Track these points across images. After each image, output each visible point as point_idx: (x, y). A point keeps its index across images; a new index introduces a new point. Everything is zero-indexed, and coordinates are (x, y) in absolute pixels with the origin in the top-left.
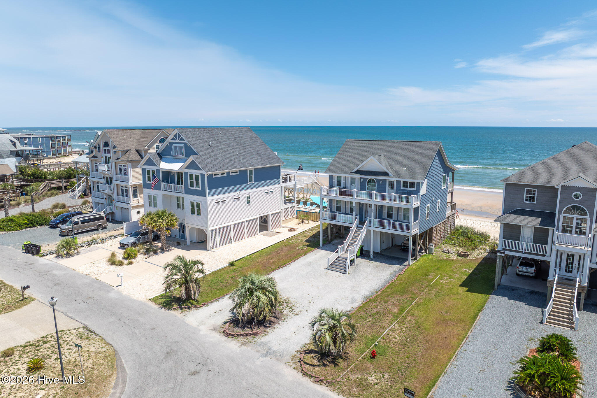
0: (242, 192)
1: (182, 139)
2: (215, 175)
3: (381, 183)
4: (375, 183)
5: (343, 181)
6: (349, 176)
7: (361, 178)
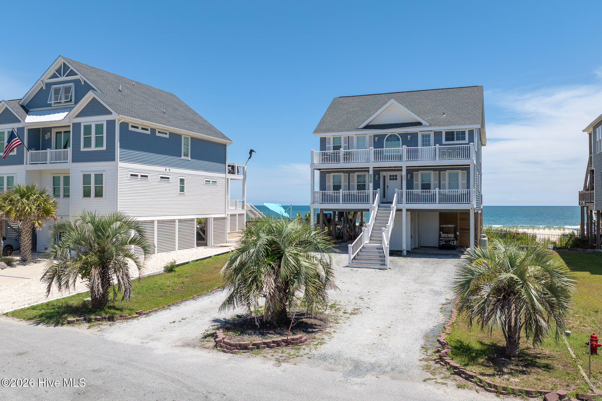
0: (173, 170)
1: (72, 73)
2: (132, 127)
3: (409, 139)
4: (398, 140)
5: (344, 144)
6: (355, 135)
7: (375, 136)
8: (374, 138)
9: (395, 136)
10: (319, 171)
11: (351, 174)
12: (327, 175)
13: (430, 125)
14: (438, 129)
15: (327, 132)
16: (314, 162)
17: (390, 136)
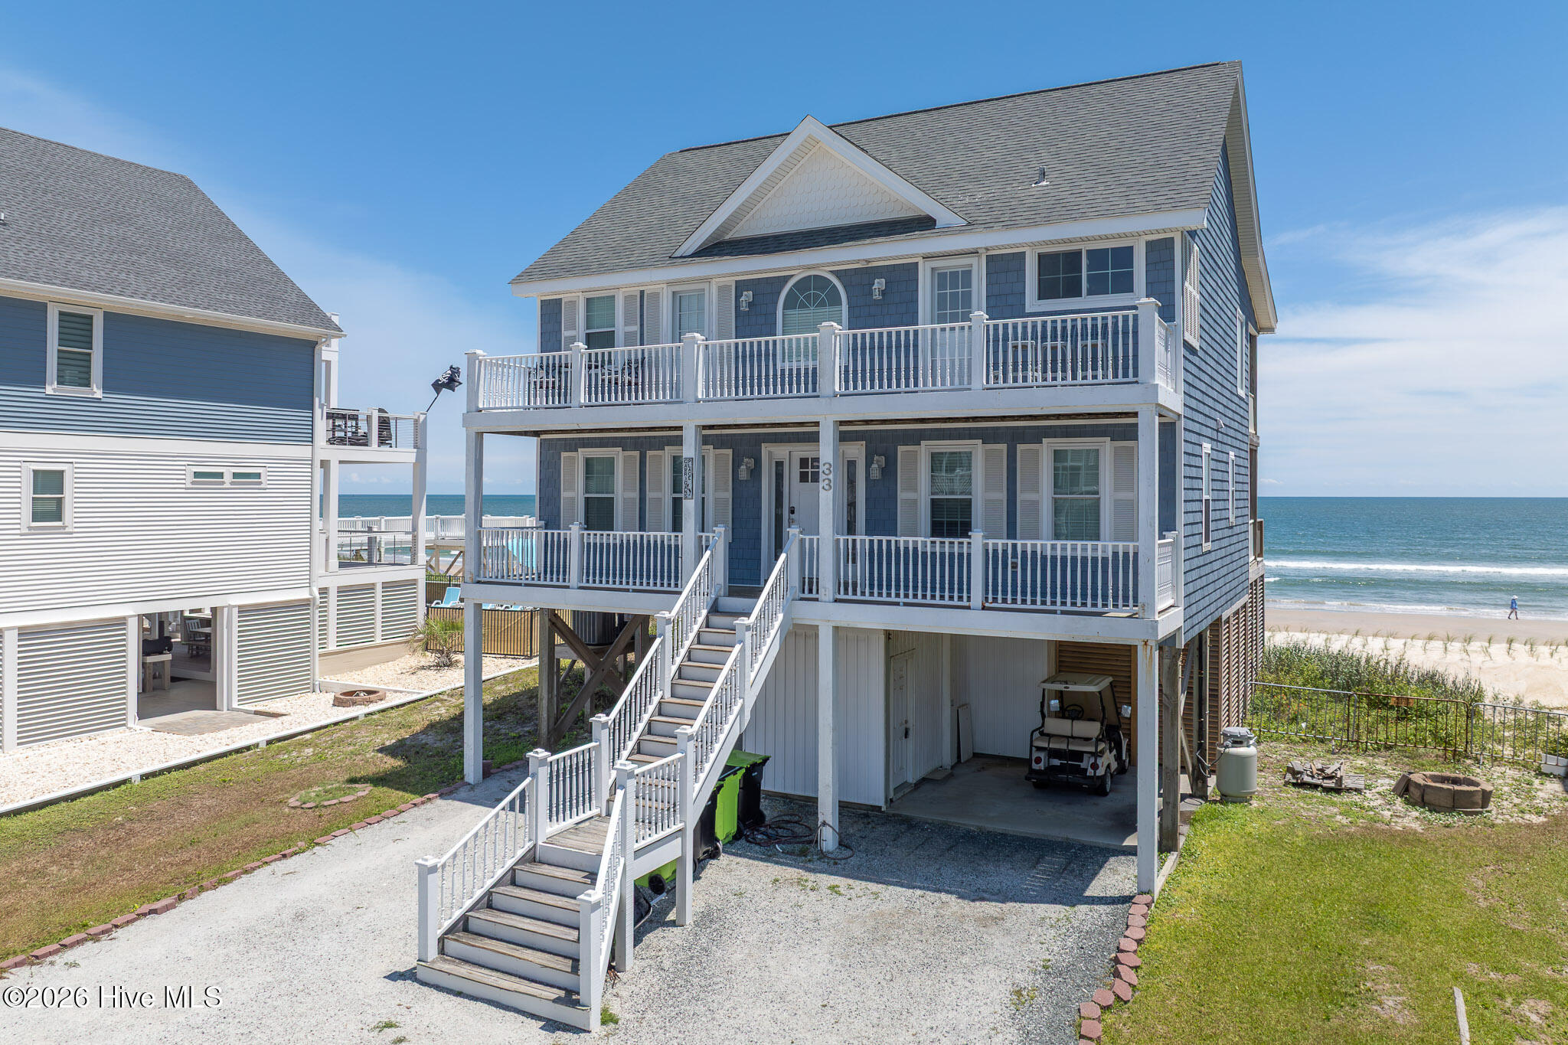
4: (835, 300)
5: (626, 324)
6: (665, 286)
7: (741, 286)
8: (738, 297)
9: (821, 282)
10: (534, 440)
11: (649, 453)
12: (562, 455)
13: (969, 224)
14: (1001, 241)
15: (559, 277)
16: (481, 406)
17: (804, 284)
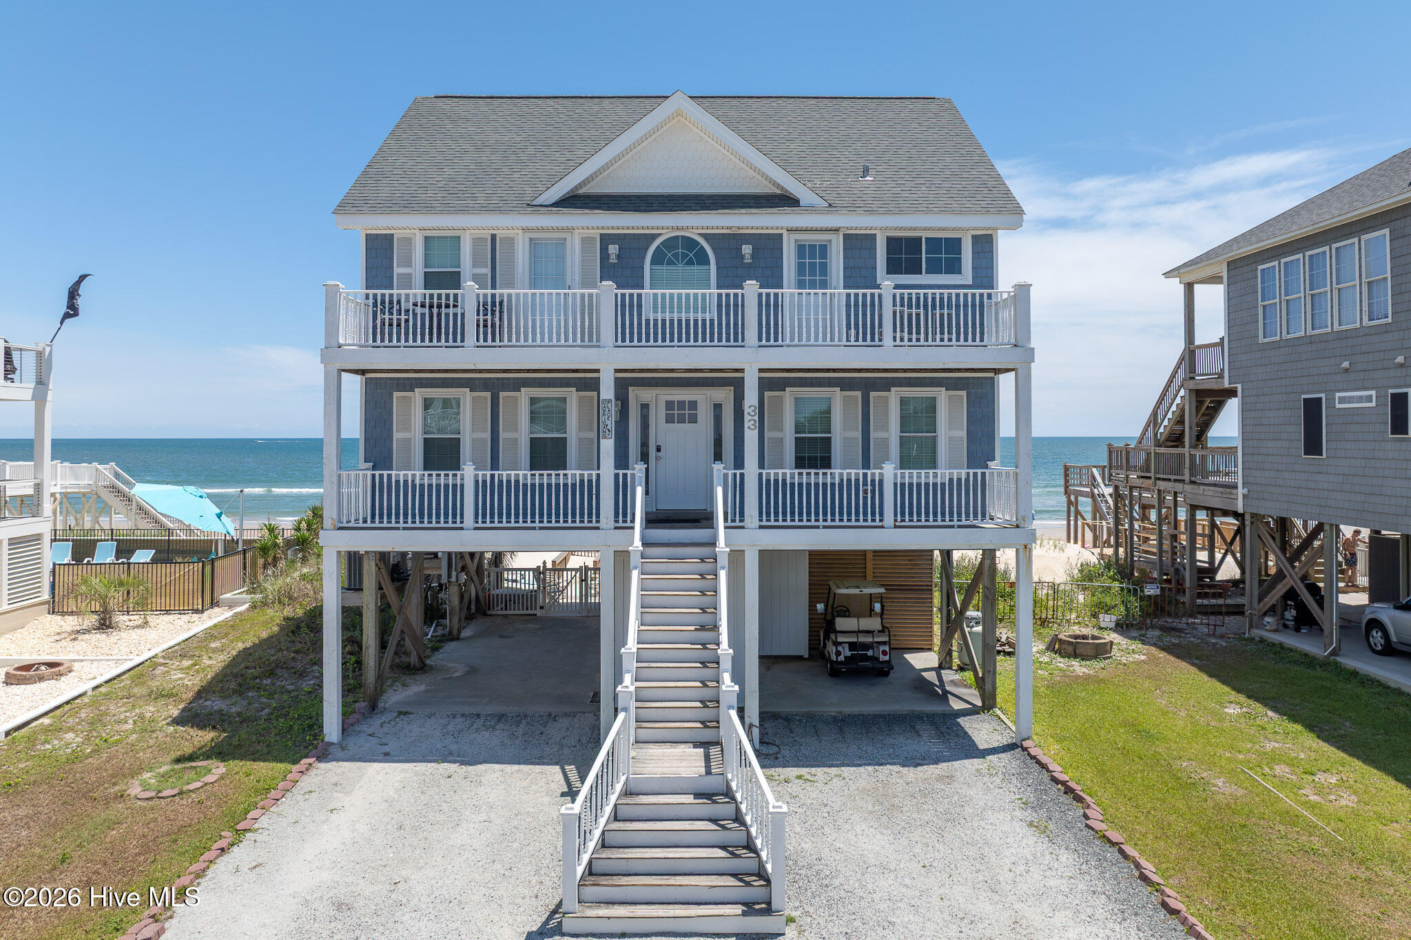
3: (748, 260)
4: (703, 259)
5: (474, 266)
6: (520, 232)
7: (606, 240)
8: (604, 250)
9: (690, 243)
10: (358, 378)
11: (502, 394)
12: (396, 394)
13: (830, 205)
14: (858, 222)
15: (399, 212)
16: (341, 341)
17: (671, 243)
